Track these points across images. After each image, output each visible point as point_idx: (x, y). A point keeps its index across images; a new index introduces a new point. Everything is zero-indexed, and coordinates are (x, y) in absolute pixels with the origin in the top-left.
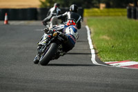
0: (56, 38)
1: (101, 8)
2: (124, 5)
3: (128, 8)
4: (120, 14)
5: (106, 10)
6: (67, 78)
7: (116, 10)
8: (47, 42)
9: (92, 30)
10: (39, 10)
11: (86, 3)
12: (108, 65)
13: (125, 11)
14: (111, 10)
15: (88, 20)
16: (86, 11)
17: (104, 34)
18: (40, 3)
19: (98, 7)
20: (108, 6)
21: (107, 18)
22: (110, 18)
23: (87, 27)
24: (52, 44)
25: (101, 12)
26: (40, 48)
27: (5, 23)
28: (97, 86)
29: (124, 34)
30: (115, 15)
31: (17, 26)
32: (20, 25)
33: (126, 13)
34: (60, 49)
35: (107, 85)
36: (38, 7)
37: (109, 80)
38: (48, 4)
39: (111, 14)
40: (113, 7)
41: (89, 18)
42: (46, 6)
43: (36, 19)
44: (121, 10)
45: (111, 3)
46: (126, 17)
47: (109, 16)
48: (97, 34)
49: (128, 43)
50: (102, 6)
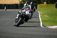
0: (22, 16)
1: (45, 4)
2: (54, 3)
3: (55, 4)
4: (52, 6)
5: (47, 5)
6: (30, 33)
7: (51, 5)
8: (18, 17)
9: (41, 13)
10: (19, 5)
11: (38, 2)
12: (47, 27)
13: (54, 5)
14: (49, 5)
15: (39, 9)
16: (38, 5)
17: (46, 14)
18: (19, 2)
19: (43, 4)
20: (47, 3)
21: (47, 8)
22: (48, 8)
23: (39, 12)
24: (20, 18)
25: (45, 5)
26: (16, 20)
27: (5, 10)
28: (43, 36)
29: (54, 15)
30: (50, 7)
31: (10, 11)
32: (11, 11)
33: (55, 6)
34: (24, 20)
35: (47, 36)
36: (19, 4)
37: (48, 34)
38: (23, 2)
39: (49, 6)
40: (49, 4)
41: (39, 8)
42: (22, 3)
43: (18, 8)
44: (53, 5)
45: (49, 2)
46: (55, 8)
47: (48, 7)
48: (43, 14)
49: (56, 18)
50: (45, 3)
